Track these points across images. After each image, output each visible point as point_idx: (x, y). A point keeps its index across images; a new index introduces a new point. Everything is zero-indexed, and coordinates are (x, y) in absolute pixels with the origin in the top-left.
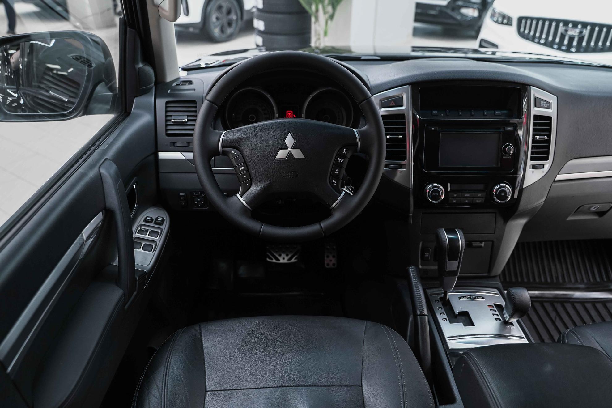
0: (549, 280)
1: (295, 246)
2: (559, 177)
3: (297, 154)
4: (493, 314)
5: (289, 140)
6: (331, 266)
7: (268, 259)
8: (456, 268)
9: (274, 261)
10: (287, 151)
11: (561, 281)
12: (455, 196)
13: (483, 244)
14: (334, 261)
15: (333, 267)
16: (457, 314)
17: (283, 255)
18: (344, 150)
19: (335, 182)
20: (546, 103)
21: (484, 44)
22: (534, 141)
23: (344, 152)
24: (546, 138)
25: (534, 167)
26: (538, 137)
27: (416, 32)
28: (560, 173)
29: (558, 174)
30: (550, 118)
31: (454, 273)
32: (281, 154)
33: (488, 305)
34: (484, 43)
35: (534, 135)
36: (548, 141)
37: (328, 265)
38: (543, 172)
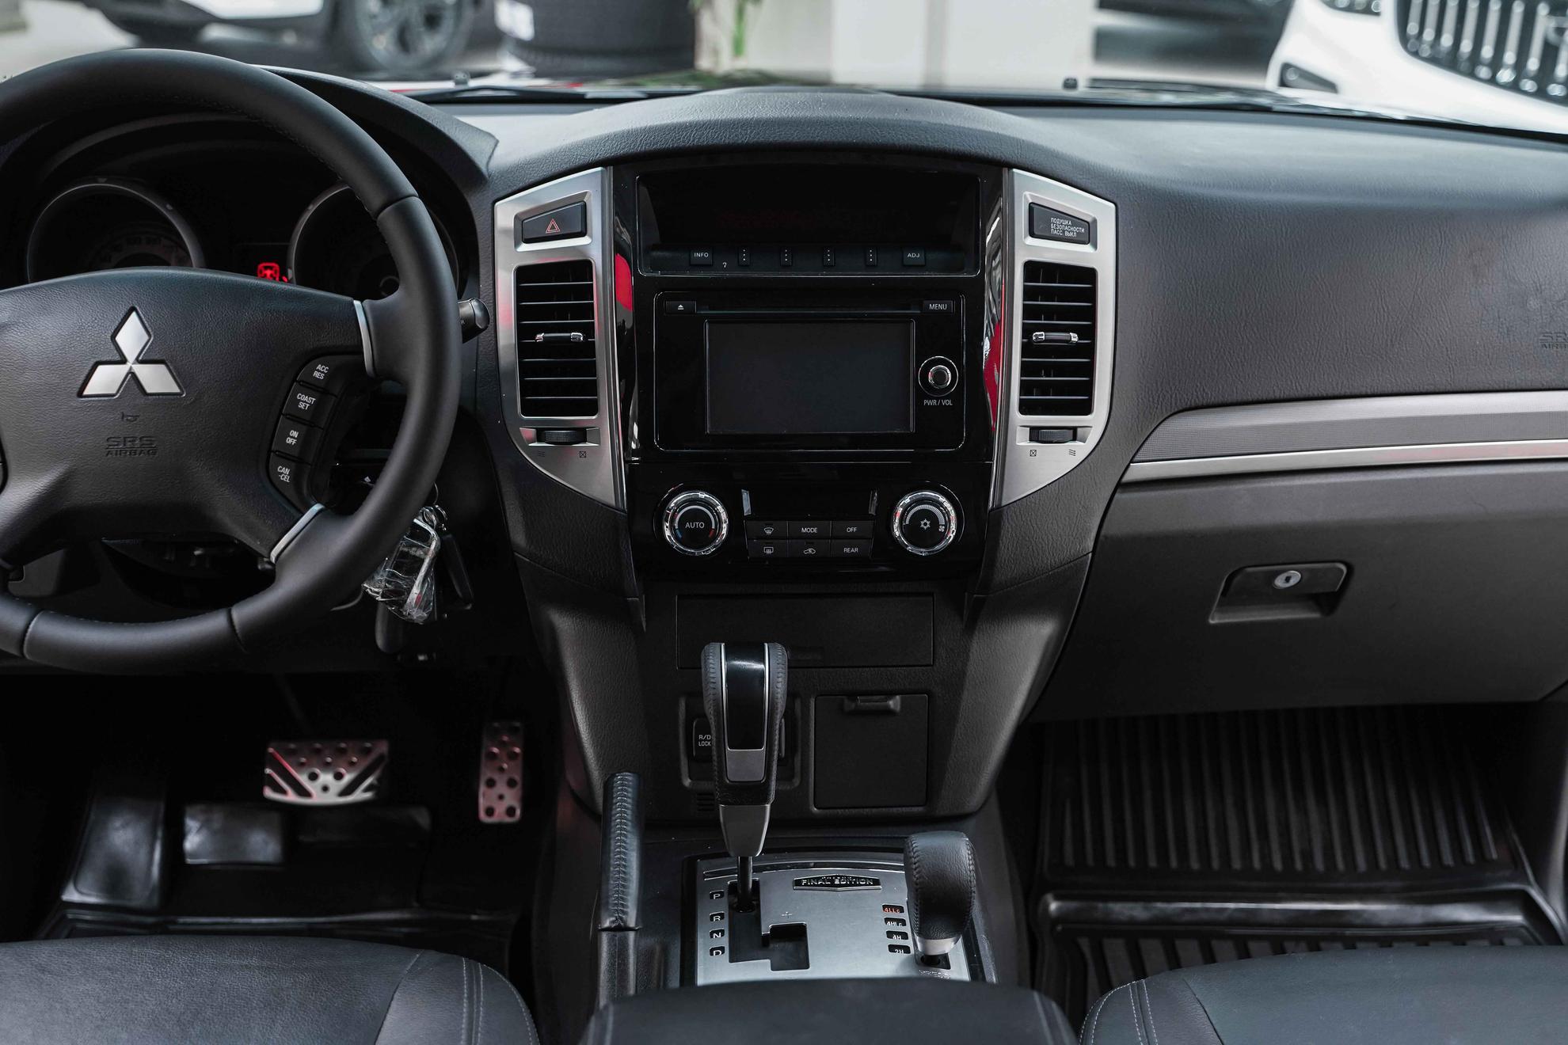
0: (1278, 865)
1: (368, 745)
2: (1141, 470)
3: (157, 379)
4: (890, 934)
5: (132, 337)
6: (500, 816)
7: (269, 793)
8: (760, 776)
9: (292, 797)
10: (120, 371)
11: (1319, 865)
12: (769, 532)
13: (894, 703)
14: (512, 798)
15: (508, 820)
16: (766, 929)
17: (326, 778)
18: (319, 367)
19: (287, 471)
20: (1072, 226)
21: (1291, 77)
22: (1028, 349)
23: (316, 374)
24: (1074, 337)
25: (1036, 434)
26: (1041, 335)
28: (1136, 459)
29: (1132, 462)
30: (1089, 275)
31: (753, 793)
32: (105, 380)
33: (884, 907)
34: (1290, 75)
35: (1027, 331)
36: (1089, 350)
37: (490, 812)
38: (1073, 453)
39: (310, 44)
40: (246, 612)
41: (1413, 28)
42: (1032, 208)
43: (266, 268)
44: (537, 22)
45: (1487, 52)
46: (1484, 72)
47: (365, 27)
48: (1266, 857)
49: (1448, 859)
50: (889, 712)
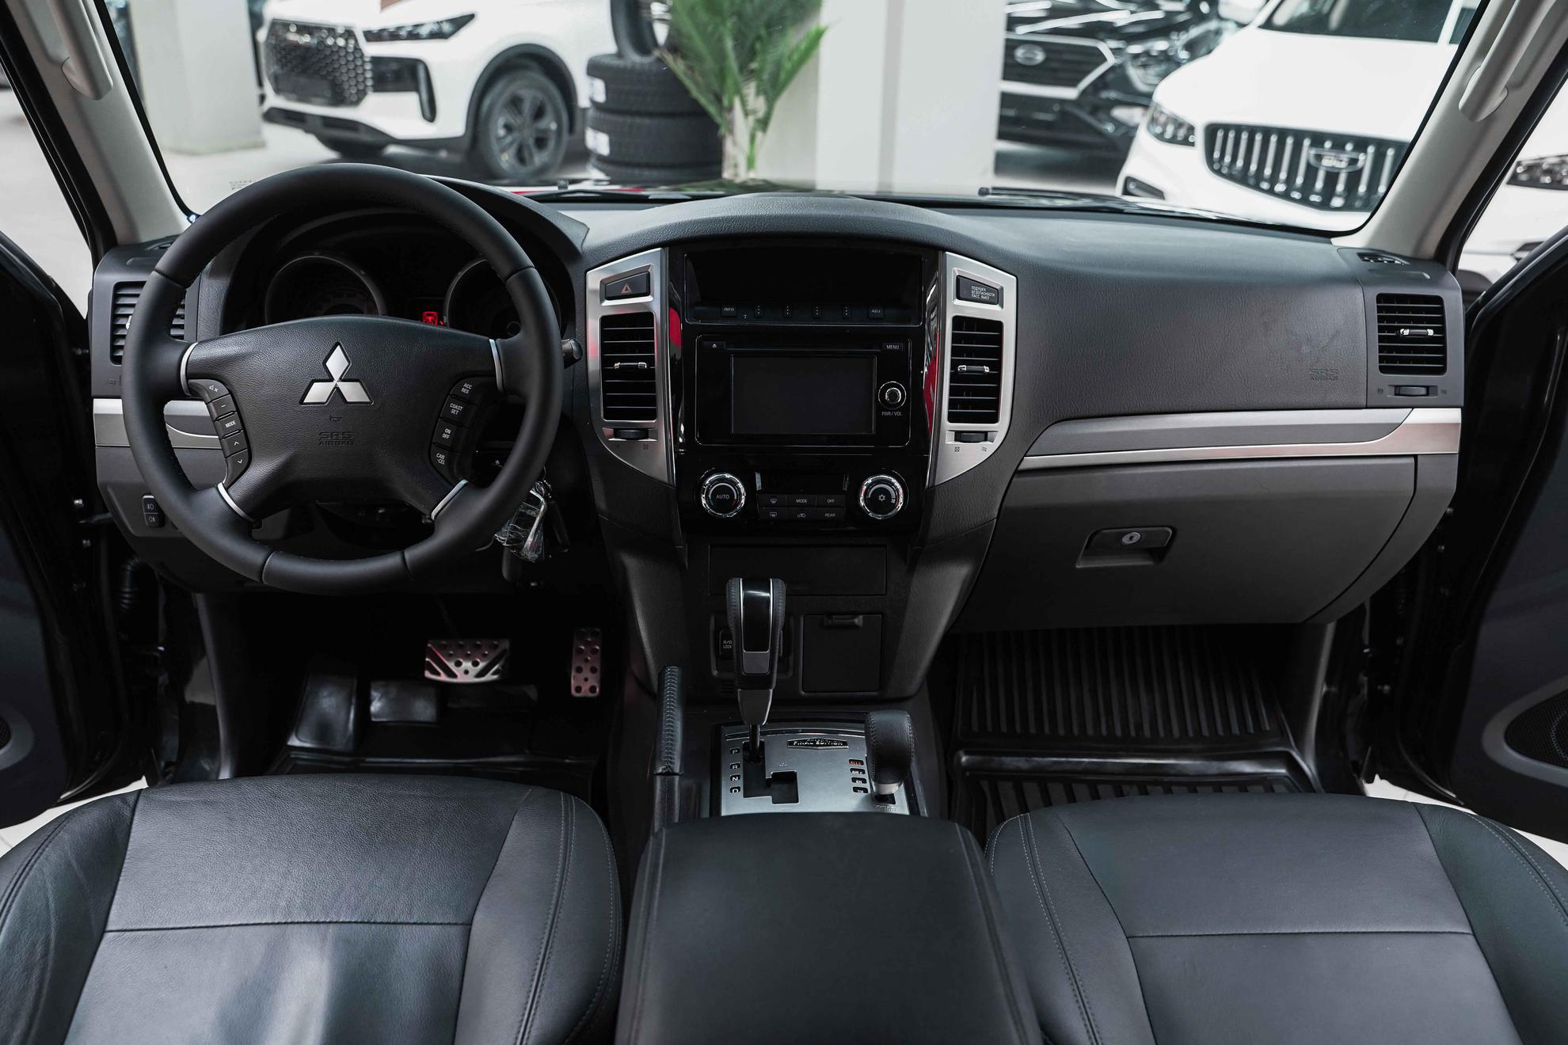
0: (1119, 733)
1: (496, 643)
2: (1031, 462)
3: (353, 392)
4: (854, 780)
5: (337, 363)
6: (585, 692)
7: (428, 674)
8: (766, 670)
9: (443, 678)
10: (329, 386)
11: (1147, 733)
12: (774, 502)
13: (858, 621)
14: (594, 680)
15: (590, 695)
16: (768, 776)
17: (467, 664)
18: (465, 385)
19: (443, 457)
20: (987, 292)
21: (1131, 187)
22: (954, 377)
23: (463, 390)
24: (987, 369)
25: (960, 436)
26: (964, 367)
27: (1002, 164)
28: (1028, 454)
29: (1025, 456)
30: (998, 326)
31: (762, 682)
32: (319, 392)
33: (850, 761)
34: (1135, 186)
35: (954, 365)
36: (996, 378)
37: (578, 689)
38: (985, 449)
39: (457, 158)
40: (414, 553)
41: (1216, 155)
42: (959, 279)
43: (429, 315)
44: (612, 144)
45: (1268, 172)
46: (1265, 185)
47: (495, 147)
48: (1111, 727)
49: (1236, 730)
50: (855, 627)
